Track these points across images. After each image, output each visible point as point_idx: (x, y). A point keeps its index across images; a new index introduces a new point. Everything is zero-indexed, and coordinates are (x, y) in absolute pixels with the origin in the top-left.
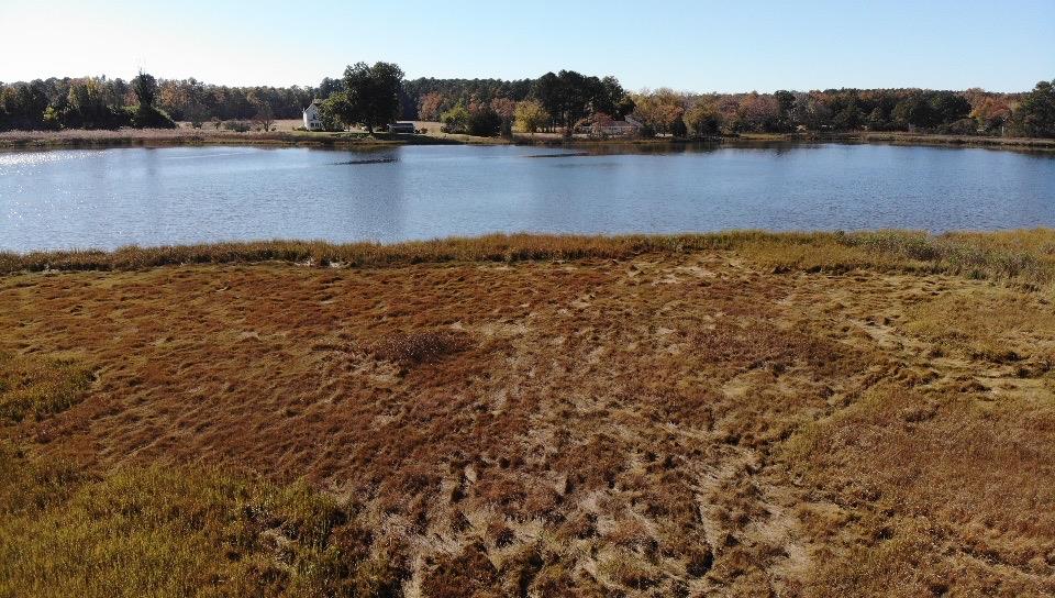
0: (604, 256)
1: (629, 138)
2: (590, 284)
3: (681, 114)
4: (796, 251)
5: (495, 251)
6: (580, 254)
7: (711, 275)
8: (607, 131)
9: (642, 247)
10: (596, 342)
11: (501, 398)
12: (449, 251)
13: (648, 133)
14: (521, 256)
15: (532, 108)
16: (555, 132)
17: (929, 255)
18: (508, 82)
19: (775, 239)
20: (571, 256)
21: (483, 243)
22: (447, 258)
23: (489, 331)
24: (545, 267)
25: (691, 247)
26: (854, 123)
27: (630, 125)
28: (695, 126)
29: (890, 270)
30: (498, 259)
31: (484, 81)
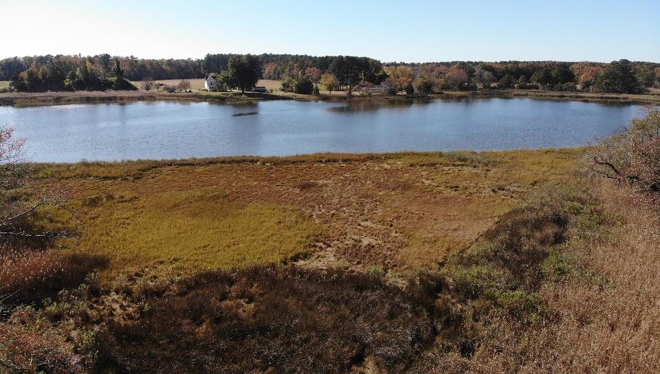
0: (356, 161)
1: (382, 95)
2: (349, 170)
3: (410, 82)
4: (422, 158)
5: (319, 159)
6: (348, 160)
7: (389, 167)
8: (371, 91)
9: (371, 158)
10: (350, 184)
11: (326, 195)
12: (304, 159)
13: (393, 92)
14: (328, 161)
15: (330, 78)
16: (343, 90)
17: (465, 160)
18: (316, 57)
19: (417, 154)
20: (345, 161)
21: (315, 156)
22: (304, 162)
23: (321, 182)
24: (336, 165)
25: (388, 157)
26: (509, 85)
27: (383, 88)
28: (419, 88)
29: (447, 165)
30: (321, 162)
31: (302, 56)
